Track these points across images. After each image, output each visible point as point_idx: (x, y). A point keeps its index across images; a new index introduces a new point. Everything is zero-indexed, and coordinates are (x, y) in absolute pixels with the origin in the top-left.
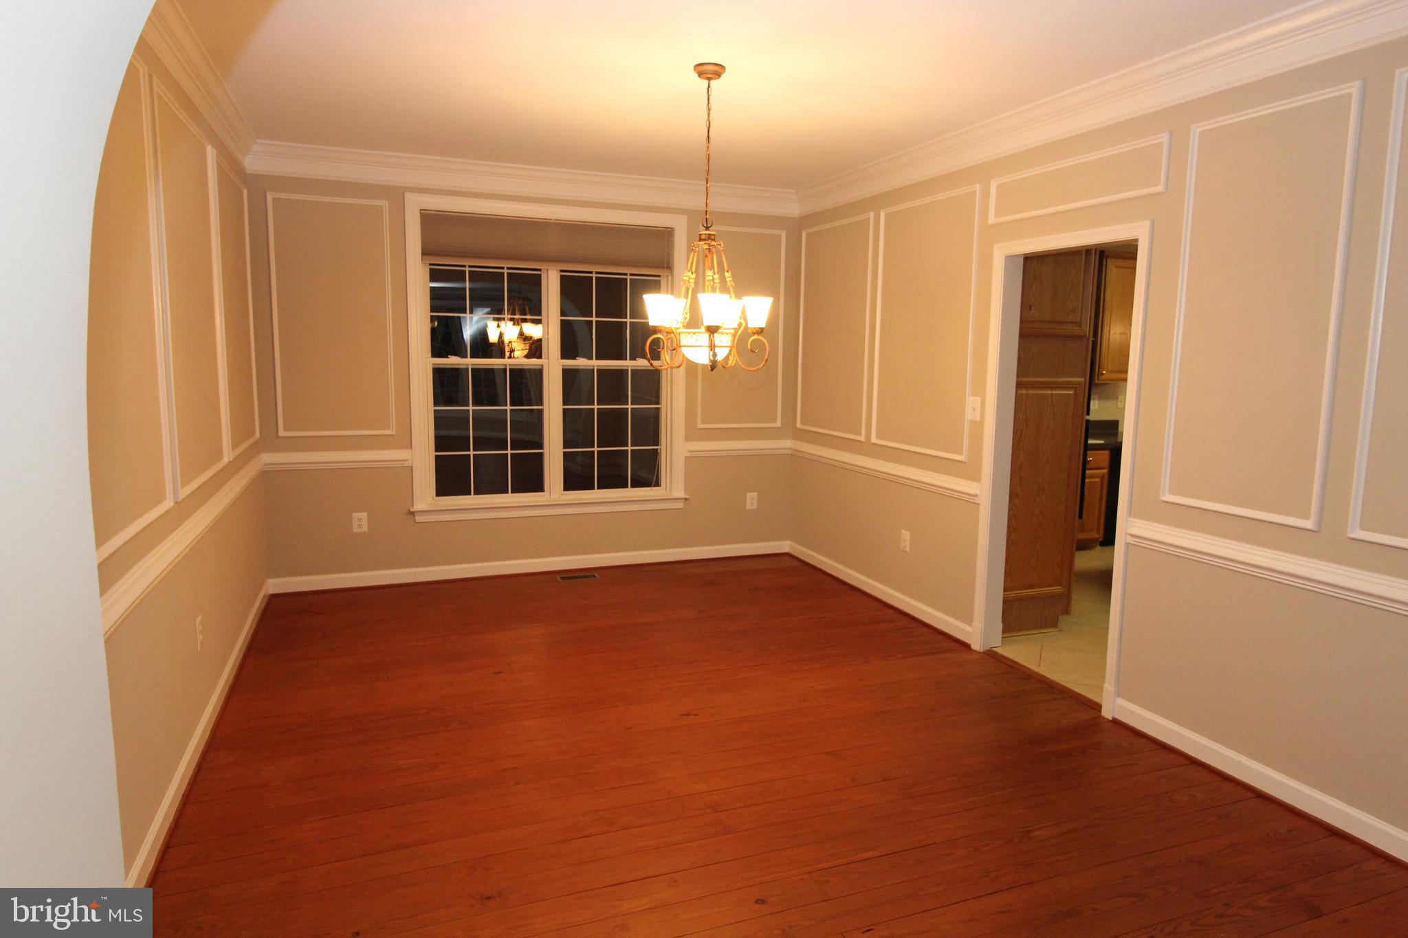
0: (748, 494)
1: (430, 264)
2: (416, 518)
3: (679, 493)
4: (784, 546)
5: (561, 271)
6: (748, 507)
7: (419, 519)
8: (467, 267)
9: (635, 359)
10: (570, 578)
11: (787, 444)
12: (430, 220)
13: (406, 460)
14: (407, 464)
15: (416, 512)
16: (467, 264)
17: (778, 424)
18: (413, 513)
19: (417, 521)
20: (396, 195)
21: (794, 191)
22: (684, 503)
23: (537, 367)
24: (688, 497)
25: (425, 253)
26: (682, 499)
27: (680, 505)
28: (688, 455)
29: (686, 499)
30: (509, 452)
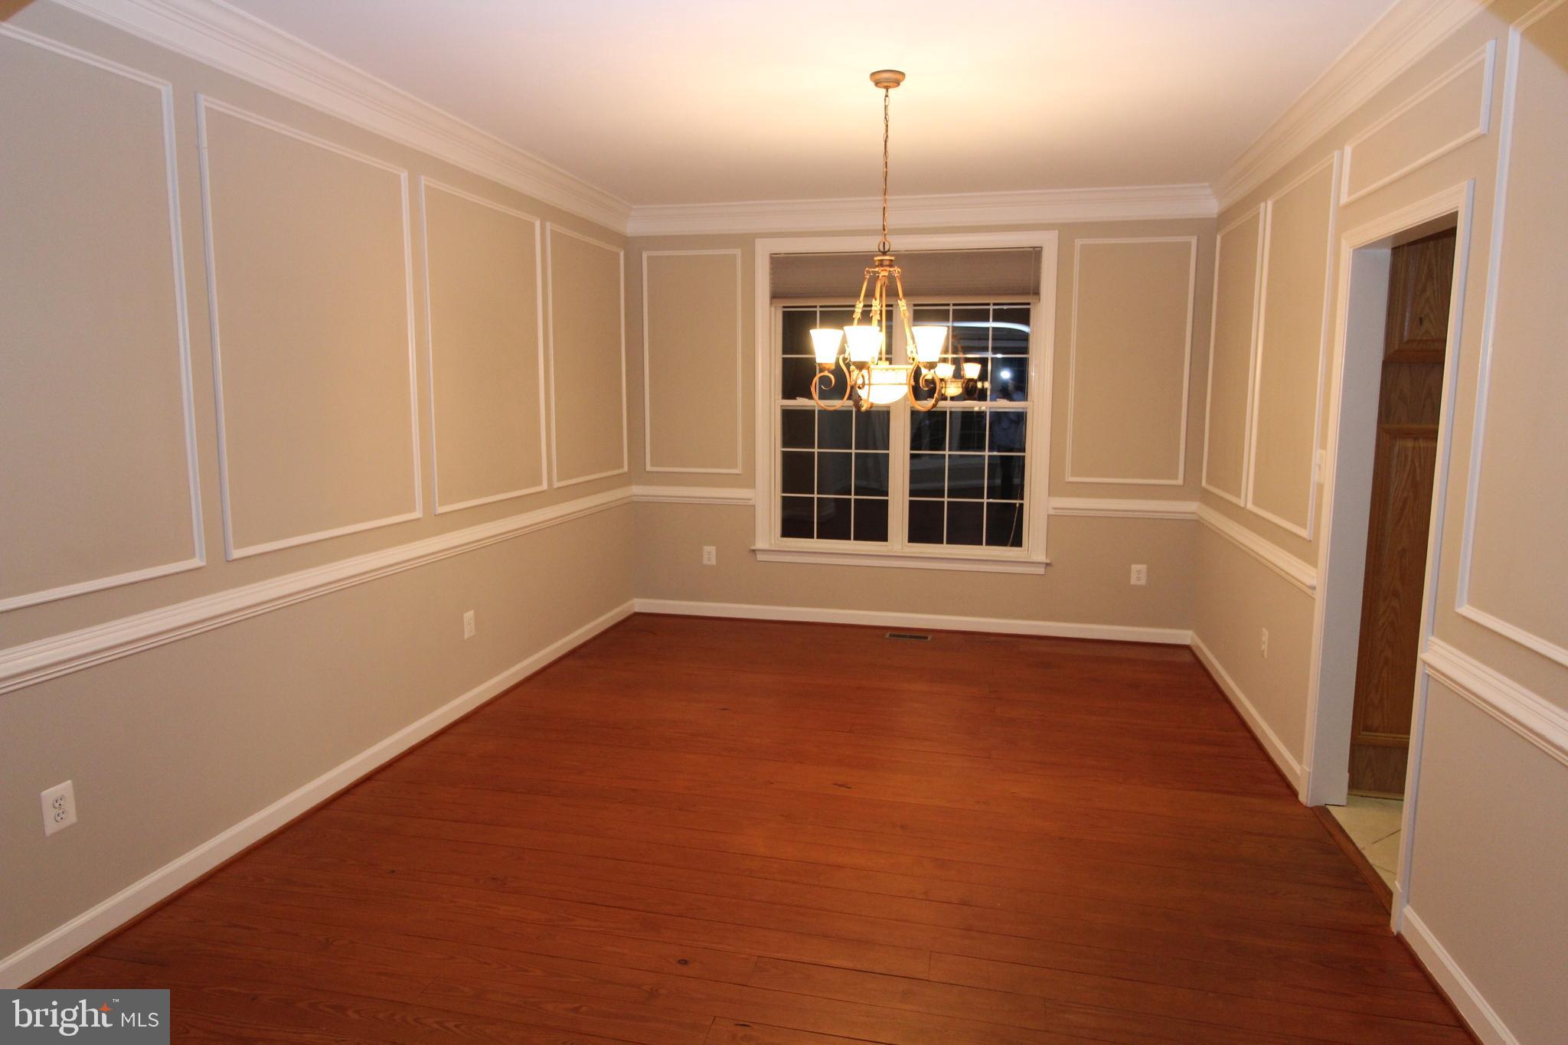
0: (1133, 566)
1: (784, 307)
2: (758, 556)
3: (1041, 557)
4: (1184, 636)
5: (915, 305)
6: (1133, 581)
7: (760, 557)
8: (818, 307)
9: (995, 400)
10: (899, 636)
11: (1190, 507)
12: (780, 264)
13: (749, 499)
14: (751, 503)
15: (758, 550)
16: (818, 304)
17: (1180, 482)
18: (754, 551)
19: (758, 559)
20: (746, 241)
21: (1207, 184)
22: (1045, 568)
23: (885, 409)
24: (1048, 561)
25: (775, 296)
26: (1044, 563)
27: (1041, 570)
28: (1052, 512)
29: (1047, 565)
30: (853, 497)
